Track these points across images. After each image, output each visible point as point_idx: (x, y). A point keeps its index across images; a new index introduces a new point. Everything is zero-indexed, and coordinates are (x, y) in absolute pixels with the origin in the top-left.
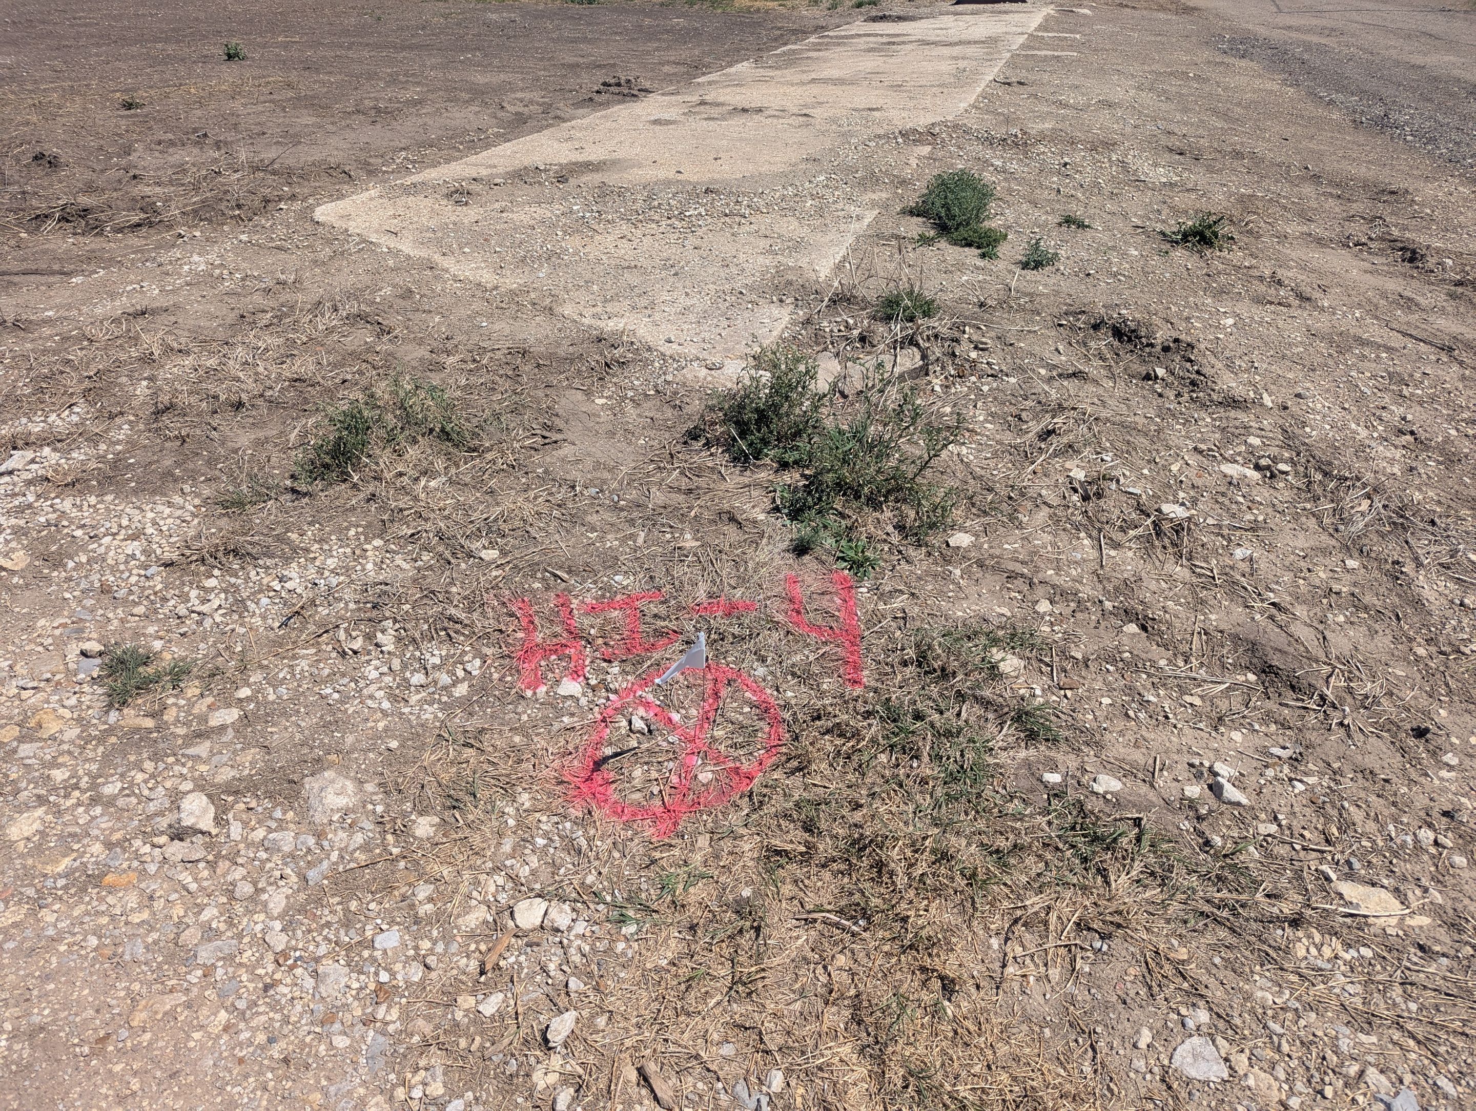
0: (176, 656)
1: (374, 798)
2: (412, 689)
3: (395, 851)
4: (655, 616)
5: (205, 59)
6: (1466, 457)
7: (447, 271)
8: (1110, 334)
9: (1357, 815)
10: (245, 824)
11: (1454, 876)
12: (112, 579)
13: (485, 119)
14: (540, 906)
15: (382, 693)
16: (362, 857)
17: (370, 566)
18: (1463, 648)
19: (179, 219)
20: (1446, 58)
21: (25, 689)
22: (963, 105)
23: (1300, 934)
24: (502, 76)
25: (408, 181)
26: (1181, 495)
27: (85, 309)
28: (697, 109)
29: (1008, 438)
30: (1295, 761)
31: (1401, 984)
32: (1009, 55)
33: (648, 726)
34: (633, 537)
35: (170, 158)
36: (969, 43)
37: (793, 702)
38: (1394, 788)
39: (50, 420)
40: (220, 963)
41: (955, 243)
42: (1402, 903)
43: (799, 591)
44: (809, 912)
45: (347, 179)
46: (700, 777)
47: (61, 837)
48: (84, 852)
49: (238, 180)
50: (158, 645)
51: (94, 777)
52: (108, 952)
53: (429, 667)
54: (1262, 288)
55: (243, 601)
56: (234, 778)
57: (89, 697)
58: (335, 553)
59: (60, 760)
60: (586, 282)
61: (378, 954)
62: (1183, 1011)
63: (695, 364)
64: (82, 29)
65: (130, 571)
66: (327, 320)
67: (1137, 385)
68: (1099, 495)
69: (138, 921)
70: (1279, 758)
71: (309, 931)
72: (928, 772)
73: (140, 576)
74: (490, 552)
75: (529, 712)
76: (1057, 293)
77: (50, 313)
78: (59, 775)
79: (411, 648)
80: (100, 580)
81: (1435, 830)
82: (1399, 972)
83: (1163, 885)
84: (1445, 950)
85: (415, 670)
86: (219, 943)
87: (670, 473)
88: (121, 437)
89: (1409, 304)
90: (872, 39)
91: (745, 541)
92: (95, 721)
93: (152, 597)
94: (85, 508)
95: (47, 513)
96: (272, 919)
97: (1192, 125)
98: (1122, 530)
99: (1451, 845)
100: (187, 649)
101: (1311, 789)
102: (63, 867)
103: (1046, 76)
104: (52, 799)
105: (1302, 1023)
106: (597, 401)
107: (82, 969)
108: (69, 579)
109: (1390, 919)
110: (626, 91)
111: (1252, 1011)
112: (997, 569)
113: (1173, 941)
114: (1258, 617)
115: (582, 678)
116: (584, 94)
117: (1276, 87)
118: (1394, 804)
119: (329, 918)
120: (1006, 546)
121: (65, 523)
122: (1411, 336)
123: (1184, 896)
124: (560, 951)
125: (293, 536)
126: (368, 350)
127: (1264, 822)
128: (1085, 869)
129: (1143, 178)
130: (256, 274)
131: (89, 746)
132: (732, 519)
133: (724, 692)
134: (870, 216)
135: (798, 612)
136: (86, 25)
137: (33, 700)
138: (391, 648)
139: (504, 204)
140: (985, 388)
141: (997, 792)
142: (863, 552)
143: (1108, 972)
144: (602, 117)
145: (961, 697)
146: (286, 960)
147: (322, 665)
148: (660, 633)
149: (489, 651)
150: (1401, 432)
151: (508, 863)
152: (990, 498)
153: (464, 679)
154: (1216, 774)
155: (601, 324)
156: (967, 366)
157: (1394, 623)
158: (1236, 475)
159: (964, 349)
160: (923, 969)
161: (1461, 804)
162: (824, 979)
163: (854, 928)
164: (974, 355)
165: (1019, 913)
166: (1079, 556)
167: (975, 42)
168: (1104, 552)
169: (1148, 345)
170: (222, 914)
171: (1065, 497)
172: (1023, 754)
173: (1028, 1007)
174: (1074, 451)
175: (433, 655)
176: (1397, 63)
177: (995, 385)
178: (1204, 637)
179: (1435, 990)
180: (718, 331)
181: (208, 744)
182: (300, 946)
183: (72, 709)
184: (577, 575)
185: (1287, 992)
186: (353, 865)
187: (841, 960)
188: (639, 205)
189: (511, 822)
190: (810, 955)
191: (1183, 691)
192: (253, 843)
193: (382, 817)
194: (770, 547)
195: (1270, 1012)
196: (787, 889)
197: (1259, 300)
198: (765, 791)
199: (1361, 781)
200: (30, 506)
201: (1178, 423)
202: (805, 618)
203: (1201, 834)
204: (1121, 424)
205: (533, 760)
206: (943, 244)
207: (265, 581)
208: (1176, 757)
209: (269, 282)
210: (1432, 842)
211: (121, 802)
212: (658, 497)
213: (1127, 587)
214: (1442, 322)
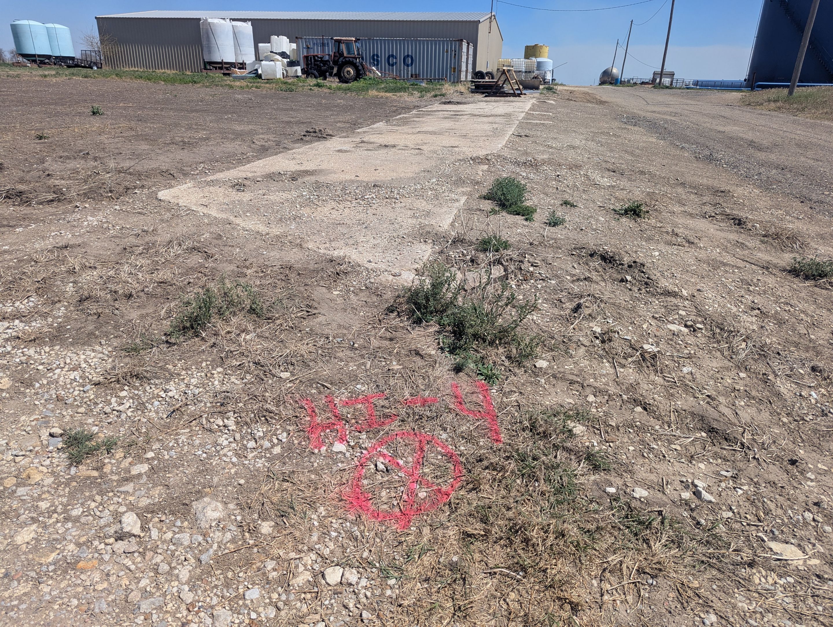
0: (107, 435)
1: (235, 512)
2: (249, 450)
3: (251, 542)
4: (382, 407)
5: (80, 114)
6: (787, 321)
7: (238, 225)
8: (600, 259)
9: (772, 506)
10: (160, 530)
11: (826, 537)
12: (63, 393)
13: (245, 148)
14: (339, 571)
15: (231, 453)
16: (231, 547)
17: (216, 383)
18: (805, 418)
19: (76, 198)
20: (735, 128)
21: (17, 456)
22: (500, 146)
23: (754, 571)
24: (250, 127)
25: (209, 178)
26: (650, 340)
27: (28, 245)
28: (360, 145)
29: (556, 311)
30: (734, 478)
31: (812, 596)
32: (518, 122)
33: (387, 468)
34: (364, 364)
35: (68, 166)
36: (496, 116)
37: (465, 452)
38: (787, 491)
39: (16, 305)
40: (155, 612)
41: (510, 213)
42: (803, 552)
43: (459, 391)
44: (491, 568)
45: (172, 178)
46: (420, 495)
47: (48, 541)
48: (64, 550)
49: (110, 177)
50: (95, 429)
51: (65, 506)
52: (84, 608)
53: (257, 437)
54: (669, 238)
55: (143, 404)
56: (150, 504)
57: (57, 460)
58: (195, 376)
59: (44, 496)
60: (318, 231)
61: (248, 602)
62: (702, 615)
63: (386, 273)
64: (6, 97)
65: (74, 388)
66: (176, 250)
67: (617, 285)
68: (610, 340)
69: (101, 588)
70: (726, 477)
71: (205, 591)
72: (545, 488)
73: (79, 390)
74: (286, 373)
75: (318, 461)
76: (568, 238)
77: (7, 247)
78: (43, 505)
79: (245, 427)
80: (56, 394)
81: (812, 513)
82: (809, 590)
83: (679, 547)
84: (830, 577)
85: (249, 440)
86: (153, 599)
87: (380, 330)
88: (60, 314)
89: (742, 246)
90: (445, 113)
91: (426, 365)
92: (62, 474)
93: (88, 403)
94: (43, 353)
95: (20, 357)
96: (182, 584)
97: (616, 158)
98: (625, 358)
99: (821, 520)
100: (112, 431)
101: (746, 492)
102: (52, 558)
103: (539, 133)
104: (40, 519)
105: (766, 619)
106: (334, 293)
107: (69, 619)
108: (37, 394)
109: (799, 561)
110: (320, 135)
111: (738, 614)
112: (563, 379)
113: (690, 577)
114: (701, 402)
115: (345, 442)
116: (297, 136)
117: (654, 140)
118: (789, 499)
119: (216, 583)
120: (566, 367)
121: (32, 362)
122: (747, 261)
123: (691, 553)
124: (354, 597)
125: (170, 367)
126: (201, 267)
127: (725, 511)
128: (637, 539)
129: (598, 183)
130: (128, 227)
131: (60, 488)
132: (418, 353)
133: (426, 447)
134: (463, 199)
135: (461, 403)
136: (8, 95)
137: (23, 462)
138: (234, 427)
139: (264, 191)
140: (539, 286)
141: (583, 499)
142: (491, 370)
143: (658, 596)
144: (309, 148)
145: (556, 447)
146: (193, 608)
147: (194, 438)
148: (386, 416)
149: (291, 428)
150: (753, 309)
151: (317, 547)
152: (553, 342)
153: (278, 444)
154: (696, 486)
155: (331, 253)
156: (528, 275)
157: (769, 405)
158: (676, 330)
159: (526, 266)
160: (559, 599)
161: (822, 499)
162: (505, 606)
163: (518, 577)
164: (531, 269)
165: (605, 565)
166: (605, 372)
167: (500, 116)
168: (618, 369)
169: (620, 264)
170: (152, 583)
171: (592, 341)
172: (592, 478)
173: (619, 618)
174: (592, 318)
175: (258, 431)
176: (711, 130)
177: (544, 284)
178: (676, 414)
179: (830, 599)
180: (394, 256)
181: (132, 484)
182: (201, 600)
183: (47, 467)
184: (336, 385)
185: (754, 603)
186: (227, 551)
187: (513, 596)
188: (339, 192)
189: (316, 523)
190: (495, 593)
191: (670, 442)
192: (165, 541)
193: (242, 523)
194: (441, 368)
195: (748, 614)
196: (477, 556)
197: (669, 243)
198: (457, 501)
199: (769, 488)
200: (9, 353)
201: (641, 304)
202: (465, 406)
203: (694, 518)
204: (614, 304)
205: (323, 488)
206: (504, 214)
207: (156, 392)
208: (673, 478)
209: (136, 231)
210: (812, 519)
211: (83, 520)
212: (375, 343)
213: (633, 387)
214: (760, 255)
